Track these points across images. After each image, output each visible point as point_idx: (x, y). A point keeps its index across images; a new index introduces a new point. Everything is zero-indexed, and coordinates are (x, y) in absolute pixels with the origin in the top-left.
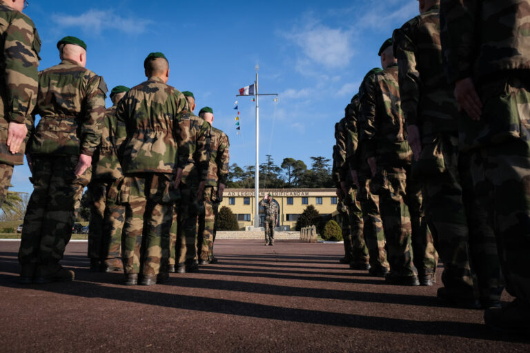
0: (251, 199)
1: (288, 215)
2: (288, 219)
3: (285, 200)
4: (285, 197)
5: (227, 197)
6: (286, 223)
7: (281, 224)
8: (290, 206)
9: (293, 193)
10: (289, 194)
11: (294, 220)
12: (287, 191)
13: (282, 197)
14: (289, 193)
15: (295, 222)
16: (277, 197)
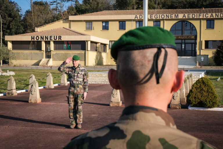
0: (162, 22)
1: (207, 42)
2: (207, 47)
3: (204, 23)
4: (203, 19)
5: (134, 20)
6: (204, 52)
7: (198, 53)
8: (210, 31)
9: (214, 14)
10: (209, 16)
11: (214, 48)
12: (207, 12)
13: (200, 19)
14: (210, 14)
15: (215, 50)
16: (193, 19)
